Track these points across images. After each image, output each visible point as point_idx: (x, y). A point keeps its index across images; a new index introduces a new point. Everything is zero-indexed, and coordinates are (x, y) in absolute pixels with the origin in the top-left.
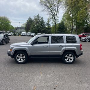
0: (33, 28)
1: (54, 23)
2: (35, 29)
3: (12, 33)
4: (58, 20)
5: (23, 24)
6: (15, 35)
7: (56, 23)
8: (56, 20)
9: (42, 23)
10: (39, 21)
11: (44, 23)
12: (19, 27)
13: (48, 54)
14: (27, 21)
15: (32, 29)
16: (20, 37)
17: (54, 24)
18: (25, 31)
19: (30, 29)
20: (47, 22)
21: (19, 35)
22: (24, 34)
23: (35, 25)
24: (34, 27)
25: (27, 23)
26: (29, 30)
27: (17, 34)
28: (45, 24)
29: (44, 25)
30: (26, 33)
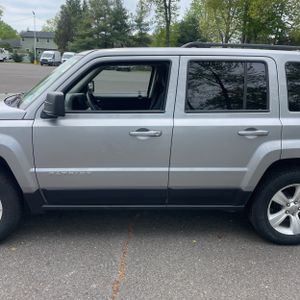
0: (83, 37)
1: (162, 19)
2: (91, 39)
3: (7, 52)
4: (176, 8)
5: (48, 22)
6: (18, 59)
7: (168, 22)
8: (169, 7)
9: (116, 20)
10: (109, 10)
11: (126, 18)
12: (31, 30)
13: (162, 184)
14: (63, 7)
15: (81, 40)
16: (36, 66)
17: (164, 25)
18: (56, 47)
19: (72, 41)
20: (135, 14)
21: (32, 62)
22: (49, 59)
23: (94, 27)
24: (89, 31)
25: (62, 18)
26: (70, 44)
27: (26, 58)
28: (129, 21)
29: (126, 26)
30: (58, 53)
